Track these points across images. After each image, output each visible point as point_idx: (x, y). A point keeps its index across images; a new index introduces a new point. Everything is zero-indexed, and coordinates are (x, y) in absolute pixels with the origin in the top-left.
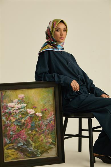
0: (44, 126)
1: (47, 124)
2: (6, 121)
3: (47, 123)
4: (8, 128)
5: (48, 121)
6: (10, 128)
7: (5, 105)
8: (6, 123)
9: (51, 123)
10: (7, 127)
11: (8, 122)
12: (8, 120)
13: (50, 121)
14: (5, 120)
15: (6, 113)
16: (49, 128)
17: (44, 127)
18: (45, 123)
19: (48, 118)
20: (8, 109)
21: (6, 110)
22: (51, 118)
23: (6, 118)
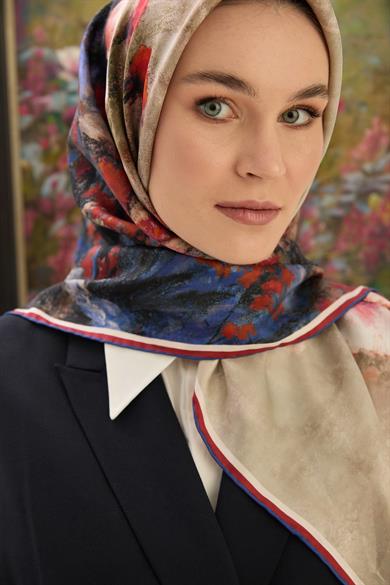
0: (315, 225)
1: (338, 212)
2: (46, 175)
3: (340, 205)
4: (58, 227)
5: (347, 192)
6: (70, 224)
7: (38, 58)
8: (46, 189)
9: (367, 211)
10: (51, 217)
11: (55, 185)
12: (56, 170)
13: (363, 195)
14: (39, 168)
15: (42, 116)
16: (351, 247)
17: (317, 233)
18: (323, 209)
19: (351, 170)
20: (61, 86)
21: (43, 93)
22: (375, 174)
23: (46, 155)
